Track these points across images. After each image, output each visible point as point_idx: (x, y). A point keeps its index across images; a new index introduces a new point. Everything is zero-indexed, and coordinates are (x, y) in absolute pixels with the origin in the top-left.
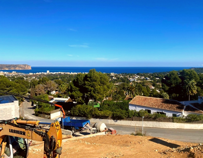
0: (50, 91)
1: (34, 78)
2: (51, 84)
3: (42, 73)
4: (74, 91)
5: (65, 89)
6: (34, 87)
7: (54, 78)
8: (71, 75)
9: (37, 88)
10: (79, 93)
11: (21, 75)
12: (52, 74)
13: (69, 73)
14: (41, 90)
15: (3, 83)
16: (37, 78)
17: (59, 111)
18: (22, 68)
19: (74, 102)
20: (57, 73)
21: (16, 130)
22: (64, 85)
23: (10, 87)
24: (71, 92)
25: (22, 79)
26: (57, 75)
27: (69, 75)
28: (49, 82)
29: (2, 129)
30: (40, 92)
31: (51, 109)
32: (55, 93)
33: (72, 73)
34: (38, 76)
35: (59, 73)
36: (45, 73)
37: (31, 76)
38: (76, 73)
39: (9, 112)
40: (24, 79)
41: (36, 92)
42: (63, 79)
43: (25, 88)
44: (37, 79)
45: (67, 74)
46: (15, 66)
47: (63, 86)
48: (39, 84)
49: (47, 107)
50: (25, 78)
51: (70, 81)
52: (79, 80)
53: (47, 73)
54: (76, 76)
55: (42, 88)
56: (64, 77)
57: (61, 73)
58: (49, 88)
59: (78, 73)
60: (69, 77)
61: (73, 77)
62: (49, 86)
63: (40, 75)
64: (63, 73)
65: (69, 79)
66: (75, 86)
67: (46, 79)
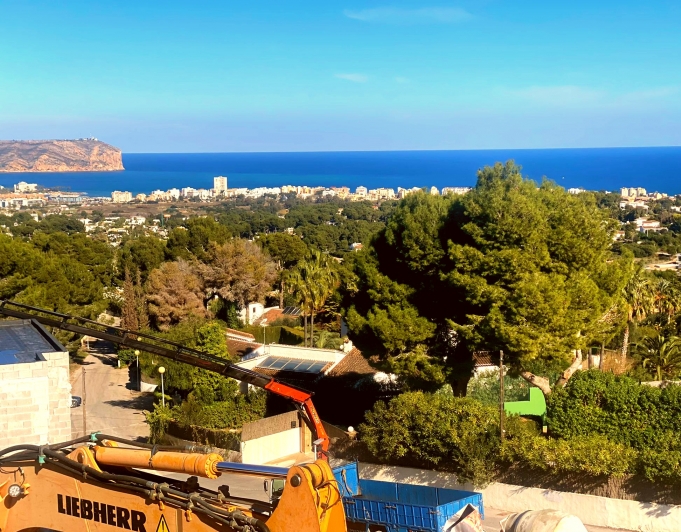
0: (236, 302)
1: (141, 220)
2: (242, 259)
3: (187, 190)
4: (382, 307)
5: (321, 294)
6: (144, 279)
7: (253, 223)
8: (355, 203)
9: (159, 284)
10: (409, 320)
11: (65, 202)
12: (241, 196)
13: (343, 193)
14: (183, 293)
16: (159, 225)
17: (293, 425)
18: (67, 162)
19: (380, 377)
20: (276, 191)
21: (96, 504)
22: (318, 269)
24: (363, 313)
25: (73, 226)
26: (271, 203)
27: (346, 204)
28: (229, 247)
29: (21, 496)
30: (179, 311)
31: (245, 415)
32: (265, 315)
33: (362, 193)
34: (161, 209)
35: (286, 189)
36: (204, 194)
37: (119, 211)
38: (390, 194)
39: (20, 418)
40: (81, 227)
41: (154, 309)
42: (308, 227)
43: (93, 285)
44: (155, 229)
45: (334, 201)
46: (31, 150)
47: (310, 272)
48: (169, 257)
49: (220, 398)
50: (87, 221)
51: (350, 244)
52: (410, 237)
53: (216, 195)
54: (388, 211)
55: (191, 285)
56: (316, 218)
57: (295, 193)
58: (229, 286)
59: (399, 189)
60: (343, 214)
61: (370, 218)
62: (231, 272)
63: (173, 207)
64: (308, 195)
65: (347, 232)
66: (384, 275)
67: (212, 229)
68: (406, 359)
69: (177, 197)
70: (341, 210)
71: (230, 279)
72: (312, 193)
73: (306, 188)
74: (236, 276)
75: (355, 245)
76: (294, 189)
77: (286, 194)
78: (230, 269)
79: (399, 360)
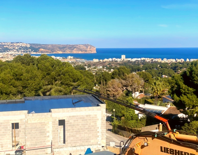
0: (132, 91)
1: (101, 67)
2: (134, 79)
3: (114, 59)
4: (185, 95)
5: (160, 90)
6: (106, 84)
7: (135, 68)
8: (163, 63)
9: (110, 86)
10: (194, 99)
11: (81, 62)
12: (129, 61)
13: (159, 60)
14: (117, 88)
15: (69, 75)
16: (106, 69)
17: (156, 128)
18: (81, 50)
20: (139, 59)
22: (159, 83)
23: (77, 81)
24: (179, 96)
25: (83, 68)
26: (138, 63)
27: (160, 63)
28: (130, 75)
30: (116, 93)
31: (139, 124)
32: (139, 96)
33: (165, 60)
34: (107, 64)
35: (142, 59)
36: (119, 60)
37: (95, 64)
38: (174, 61)
40: (85, 69)
41: (109, 92)
42: (149, 70)
43: (92, 85)
44: (105, 70)
45: (157, 63)
46: (72, 47)
47: (157, 83)
48: (113, 78)
49: (132, 119)
50: (86, 67)
51: (162, 75)
52: (195, 74)
53: (122, 60)
54: (173, 66)
55: (119, 86)
56: (151, 67)
57: (145, 60)
58: (130, 87)
59: (177, 59)
60: (159, 66)
61: (168, 68)
62: (131, 83)
63: (110, 63)
64: (149, 61)
65: (161, 72)
66: (186, 85)
67: (125, 70)
68: (192, 111)
69: (111, 61)
70: (159, 65)
71: (130, 85)
72: (150, 60)
73: (148, 59)
74: (132, 84)
75: (163, 76)
76: (145, 59)
77: (142, 60)
78: (131, 82)
79: (190, 111)
